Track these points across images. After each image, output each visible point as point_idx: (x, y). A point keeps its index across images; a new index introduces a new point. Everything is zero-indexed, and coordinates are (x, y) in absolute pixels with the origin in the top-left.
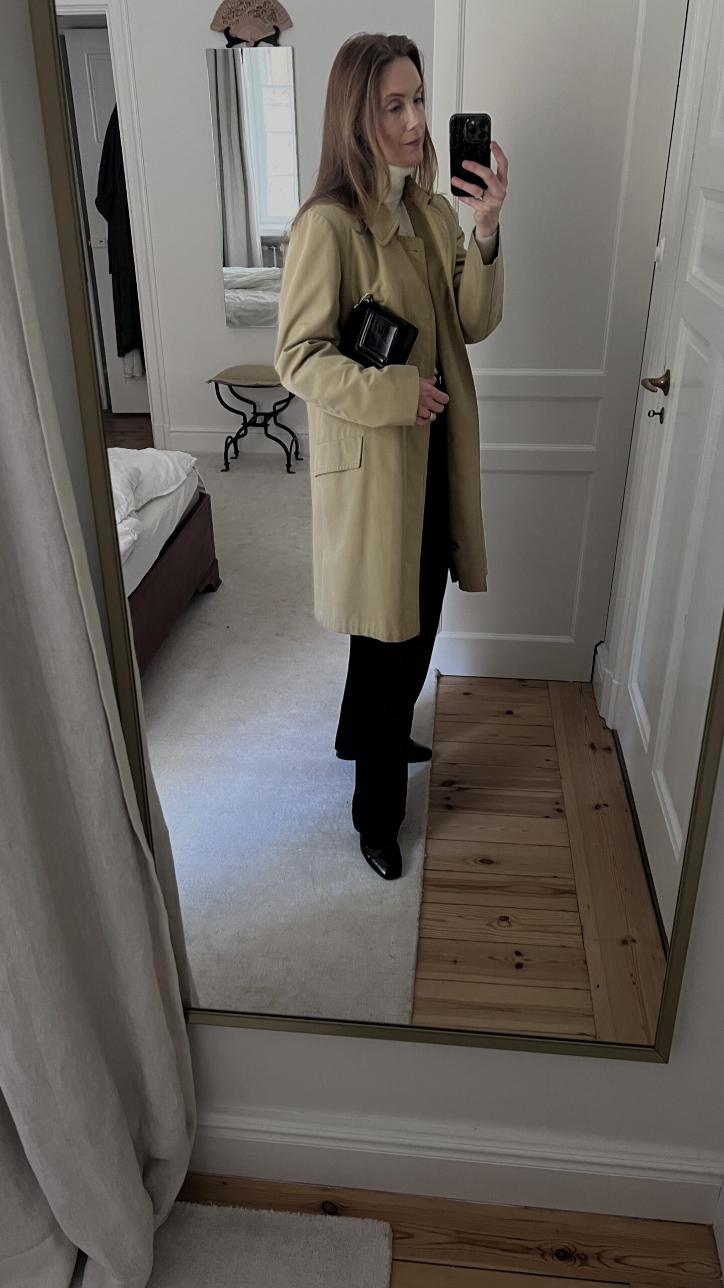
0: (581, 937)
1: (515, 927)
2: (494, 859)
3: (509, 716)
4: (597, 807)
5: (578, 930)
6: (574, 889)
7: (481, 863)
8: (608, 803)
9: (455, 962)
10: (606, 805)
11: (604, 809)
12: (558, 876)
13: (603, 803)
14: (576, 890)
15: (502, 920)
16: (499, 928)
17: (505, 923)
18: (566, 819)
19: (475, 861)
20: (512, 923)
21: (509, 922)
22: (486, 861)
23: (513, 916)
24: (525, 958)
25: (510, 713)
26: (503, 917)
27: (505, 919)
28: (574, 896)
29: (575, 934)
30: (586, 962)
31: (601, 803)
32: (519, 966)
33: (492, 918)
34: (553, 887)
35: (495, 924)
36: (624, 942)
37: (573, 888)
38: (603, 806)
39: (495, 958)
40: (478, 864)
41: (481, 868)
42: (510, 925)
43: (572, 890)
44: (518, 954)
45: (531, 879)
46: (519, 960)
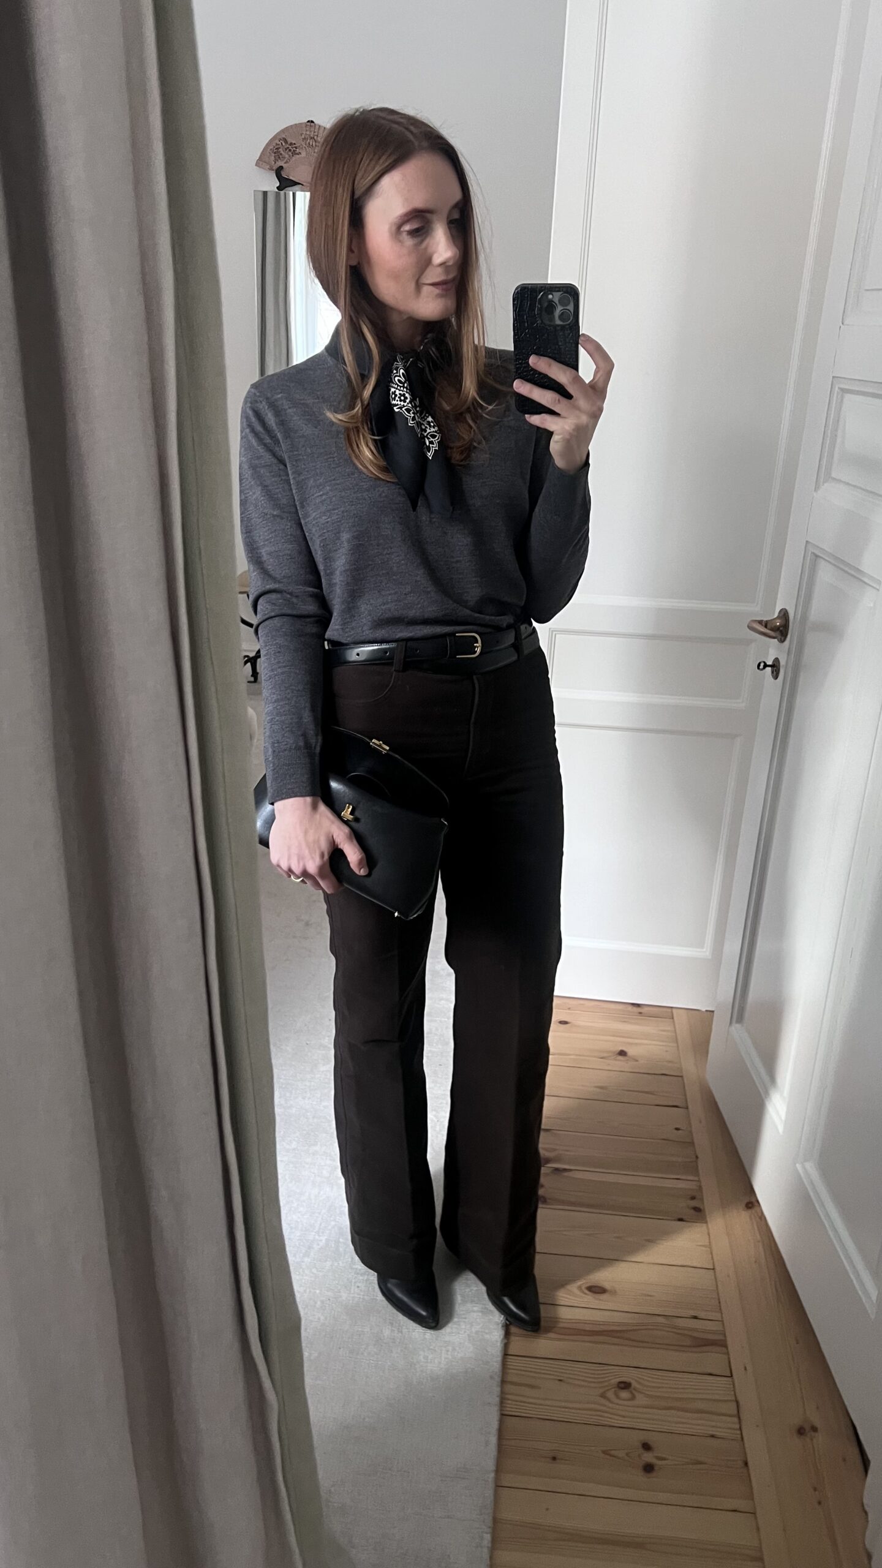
0: (736, 1420)
1: (641, 1400)
2: (607, 1286)
4: (749, 1205)
5: (732, 1408)
6: (723, 1338)
9: (554, 1459)
11: (758, 1209)
12: (700, 1316)
14: (725, 1341)
15: (621, 1388)
16: (615, 1400)
17: (624, 1394)
19: (580, 1288)
20: (634, 1392)
21: (631, 1393)
22: (595, 1289)
23: (636, 1381)
24: (656, 1455)
25: (622, 1053)
26: (620, 1382)
28: (724, 1351)
29: (730, 1416)
30: (746, 1464)
32: (649, 1468)
33: (606, 1384)
34: (690, 1333)
35: (610, 1394)
36: (801, 1431)
37: (721, 1337)
39: (613, 1452)
40: (586, 1294)
41: (590, 1299)
42: (633, 1397)
43: (721, 1340)
44: (646, 1447)
45: (661, 1320)
46: (648, 1457)
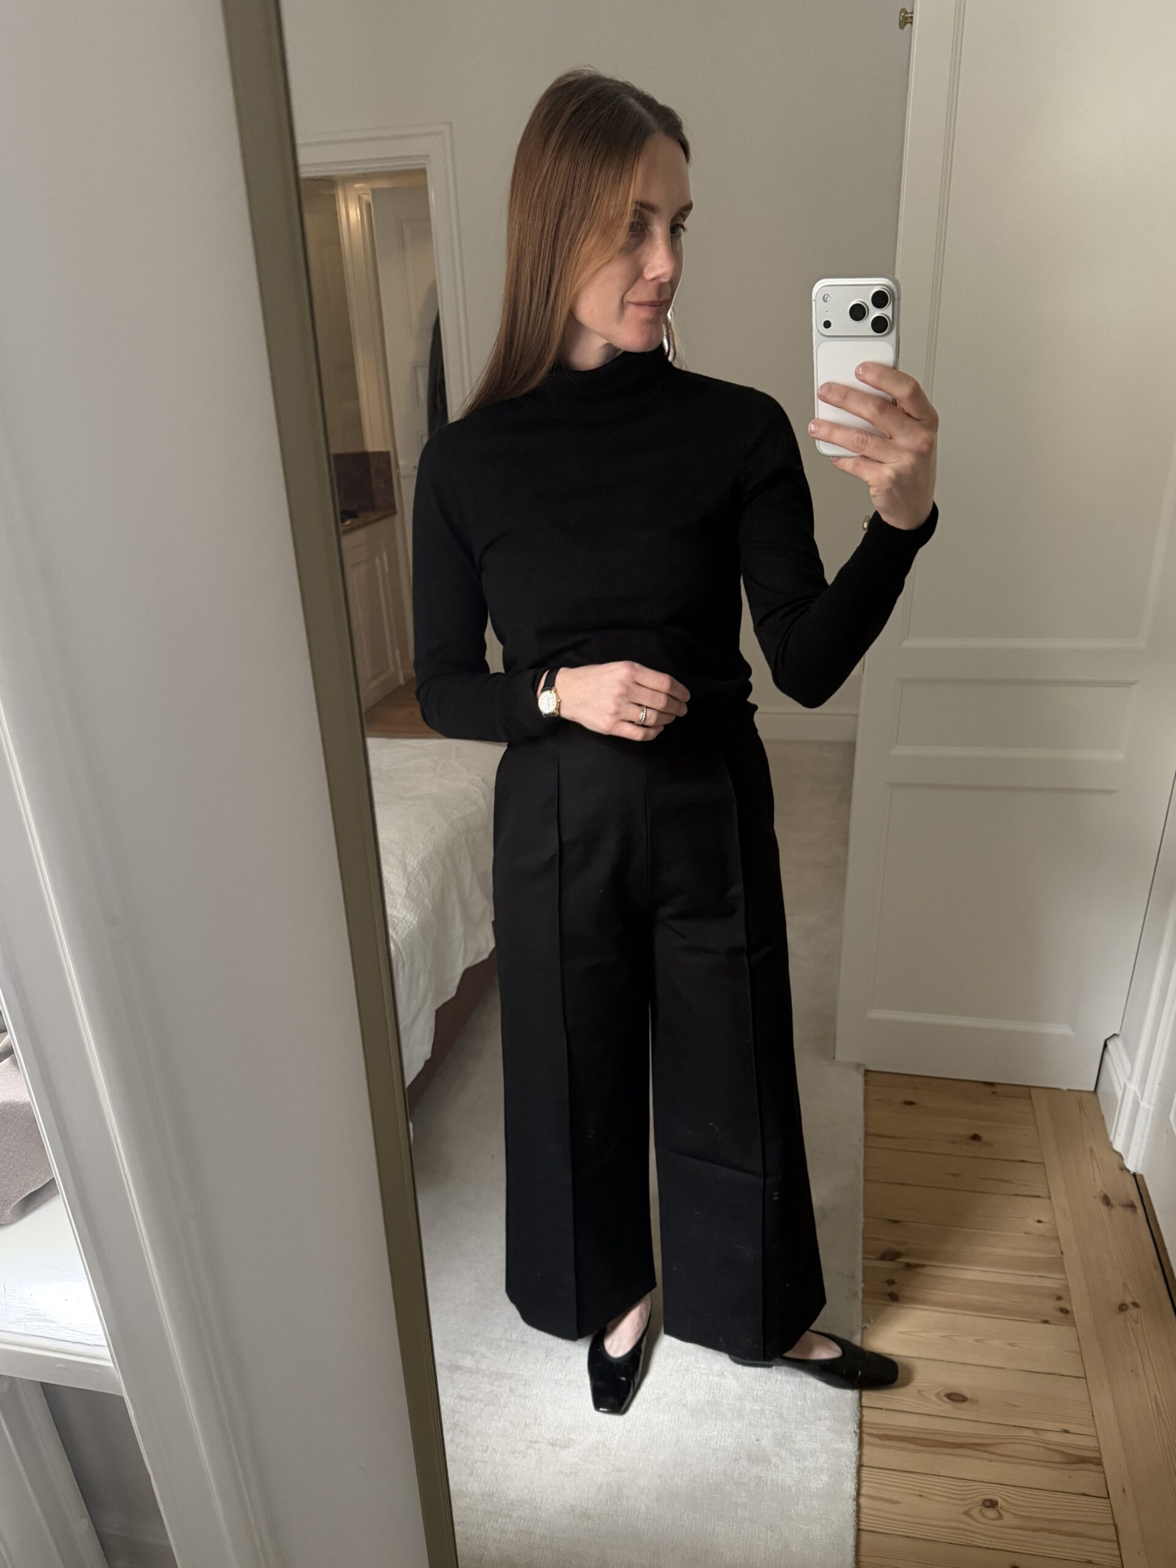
0: (1115, 1545)
1: (1008, 1520)
2: (968, 1395)
3: (974, 1142)
4: (1123, 1308)
5: (1110, 1533)
6: (1099, 1456)
7: (946, 1400)
8: (1137, 1301)
10: (1135, 1305)
11: (1133, 1311)
12: (1072, 1430)
13: (1132, 1301)
14: (1100, 1458)
15: (987, 1507)
16: (981, 1519)
17: (991, 1513)
18: (1075, 1326)
19: (938, 1395)
20: (1001, 1511)
21: (997, 1510)
22: (955, 1397)
23: (1004, 1499)
25: (976, 1137)
26: (986, 1500)
27: (992, 1504)
28: (1099, 1468)
29: (1108, 1540)
31: (1128, 1300)
33: (969, 1501)
34: (1063, 1449)
35: (975, 1512)
37: (1096, 1455)
38: (1131, 1306)
40: (944, 1402)
41: (948, 1408)
42: (1000, 1517)
43: (1096, 1458)
45: (1028, 1433)
